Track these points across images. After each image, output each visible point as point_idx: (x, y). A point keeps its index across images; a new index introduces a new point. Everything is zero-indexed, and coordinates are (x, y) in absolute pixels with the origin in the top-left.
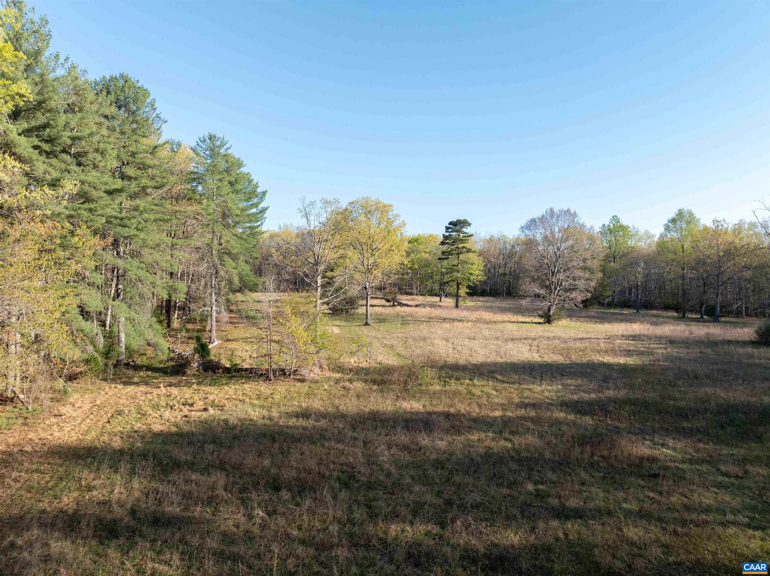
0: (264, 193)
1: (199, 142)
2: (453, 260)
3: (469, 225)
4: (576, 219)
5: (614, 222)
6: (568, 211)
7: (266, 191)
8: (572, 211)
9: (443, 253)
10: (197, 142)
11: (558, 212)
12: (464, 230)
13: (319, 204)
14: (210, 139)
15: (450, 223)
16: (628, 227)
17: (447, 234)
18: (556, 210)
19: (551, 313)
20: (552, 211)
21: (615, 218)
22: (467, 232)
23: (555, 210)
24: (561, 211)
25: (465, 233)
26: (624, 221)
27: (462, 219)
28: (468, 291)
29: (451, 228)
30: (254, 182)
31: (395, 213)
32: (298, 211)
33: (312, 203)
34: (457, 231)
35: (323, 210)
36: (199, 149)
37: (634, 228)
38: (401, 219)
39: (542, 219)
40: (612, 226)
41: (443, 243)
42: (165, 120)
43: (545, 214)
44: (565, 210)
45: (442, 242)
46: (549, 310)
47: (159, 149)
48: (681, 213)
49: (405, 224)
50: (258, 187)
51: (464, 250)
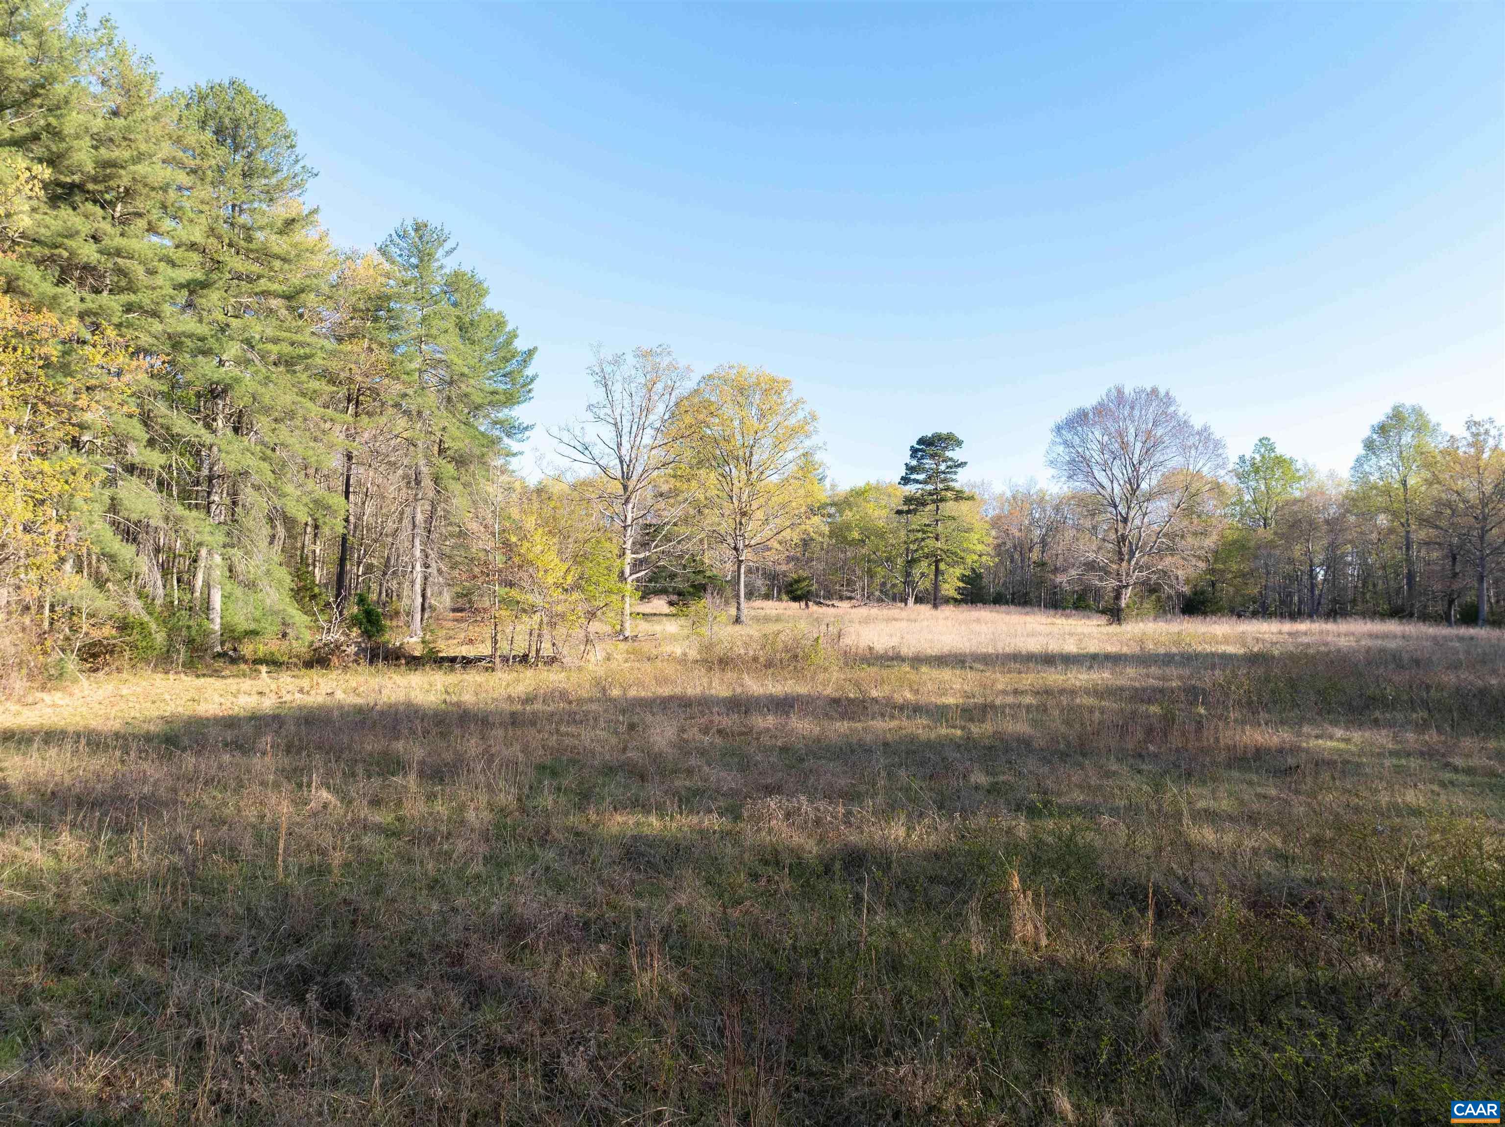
0: (530, 353)
1: (394, 235)
2: (923, 517)
3: (959, 443)
4: (1172, 409)
5: (1262, 450)
6: (1154, 391)
7: (535, 348)
8: (1162, 392)
9: (908, 500)
10: (391, 235)
11: (1132, 394)
12: (949, 454)
13: (630, 360)
14: (416, 230)
15: (921, 441)
16: (1291, 461)
17: (914, 463)
18: (1128, 390)
19: (1123, 603)
20: (1120, 392)
21: (1265, 443)
22: (955, 458)
23: (1127, 392)
24: (1138, 392)
25: (951, 459)
26: (1282, 449)
27: (944, 431)
28: (961, 585)
29: (924, 451)
30: (509, 327)
31: (795, 396)
32: (589, 371)
33: (617, 361)
34: (932, 456)
35: (640, 372)
36: (394, 250)
37: (1306, 465)
38: (807, 408)
39: (1101, 410)
40: (1258, 457)
41: (905, 480)
42: (315, 171)
43: (1104, 397)
44: (1149, 390)
45: (903, 478)
46: (1118, 597)
47: (297, 226)
48: (1400, 412)
49: (814, 418)
50: (516, 336)
51: (949, 494)
